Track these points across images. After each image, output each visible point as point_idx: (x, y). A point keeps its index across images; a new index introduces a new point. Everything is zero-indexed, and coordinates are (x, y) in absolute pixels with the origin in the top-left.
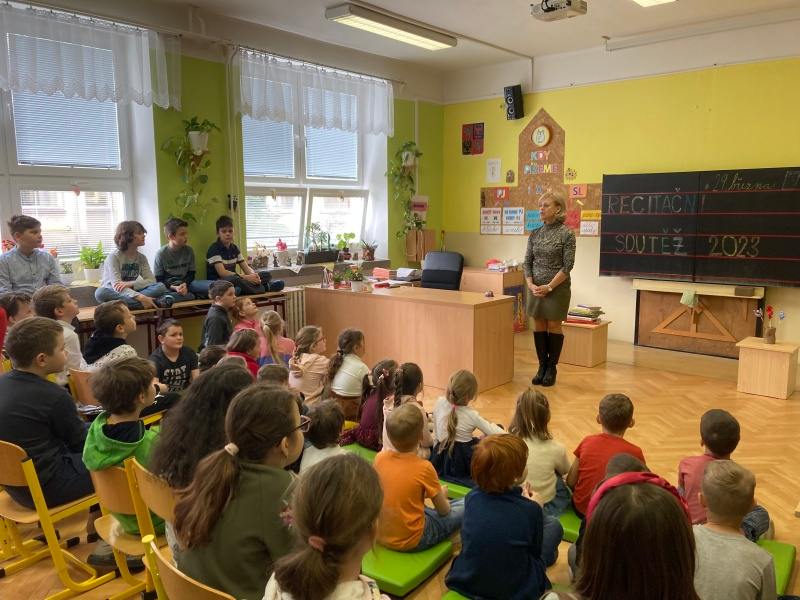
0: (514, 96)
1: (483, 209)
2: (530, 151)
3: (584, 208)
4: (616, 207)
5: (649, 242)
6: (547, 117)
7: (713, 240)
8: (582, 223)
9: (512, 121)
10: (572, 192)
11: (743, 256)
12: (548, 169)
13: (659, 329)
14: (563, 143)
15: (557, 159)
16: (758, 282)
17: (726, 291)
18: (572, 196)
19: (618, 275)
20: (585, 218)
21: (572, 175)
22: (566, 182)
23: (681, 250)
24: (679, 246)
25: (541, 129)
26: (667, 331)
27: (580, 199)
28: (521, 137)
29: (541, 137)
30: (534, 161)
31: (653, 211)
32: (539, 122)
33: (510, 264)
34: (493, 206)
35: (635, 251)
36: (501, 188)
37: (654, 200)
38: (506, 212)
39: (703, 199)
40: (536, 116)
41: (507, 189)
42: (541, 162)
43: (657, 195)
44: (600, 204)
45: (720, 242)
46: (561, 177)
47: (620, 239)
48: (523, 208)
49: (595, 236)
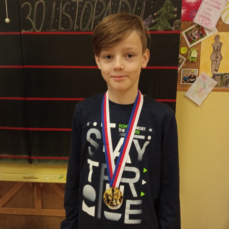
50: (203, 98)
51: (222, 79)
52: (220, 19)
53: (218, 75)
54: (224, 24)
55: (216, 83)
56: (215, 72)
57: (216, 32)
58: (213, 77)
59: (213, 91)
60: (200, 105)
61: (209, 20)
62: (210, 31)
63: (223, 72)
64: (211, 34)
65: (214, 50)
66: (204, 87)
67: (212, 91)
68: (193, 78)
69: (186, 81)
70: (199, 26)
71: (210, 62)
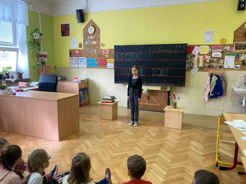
0: (80, 14)
1: (71, 58)
2: (87, 36)
3: (108, 58)
4: (120, 58)
6: (94, 23)
7: (153, 70)
8: (108, 64)
9: (80, 24)
10: (104, 52)
11: (163, 76)
12: (94, 43)
14: (100, 33)
15: (98, 39)
16: (168, 85)
17: (158, 88)
18: (104, 53)
19: (121, 83)
20: (109, 62)
21: (103, 45)
22: (101, 48)
23: (142, 74)
24: (142, 72)
25: (91, 27)
27: (106, 54)
28: (84, 30)
29: (91, 30)
30: (89, 40)
31: (132, 59)
32: (90, 25)
33: (81, 79)
34: (74, 56)
35: (127, 74)
36: (77, 50)
37: (132, 55)
38: (80, 59)
39: (149, 55)
40: (89, 22)
41: (79, 50)
42: (92, 40)
43: (134, 53)
44: (114, 57)
45: (155, 71)
46: (99, 46)
47: (121, 69)
48: (86, 58)
49: (113, 69)
50: (195, 73)
51: (200, 68)
54: (200, 54)
55: (198, 69)
56: (198, 66)
59: (198, 71)
60: (194, 75)
61: (196, 53)
62: (196, 56)
65: (198, 60)
66: (195, 70)
68: (192, 68)
69: (190, 68)
70: (193, 54)
71: (196, 64)
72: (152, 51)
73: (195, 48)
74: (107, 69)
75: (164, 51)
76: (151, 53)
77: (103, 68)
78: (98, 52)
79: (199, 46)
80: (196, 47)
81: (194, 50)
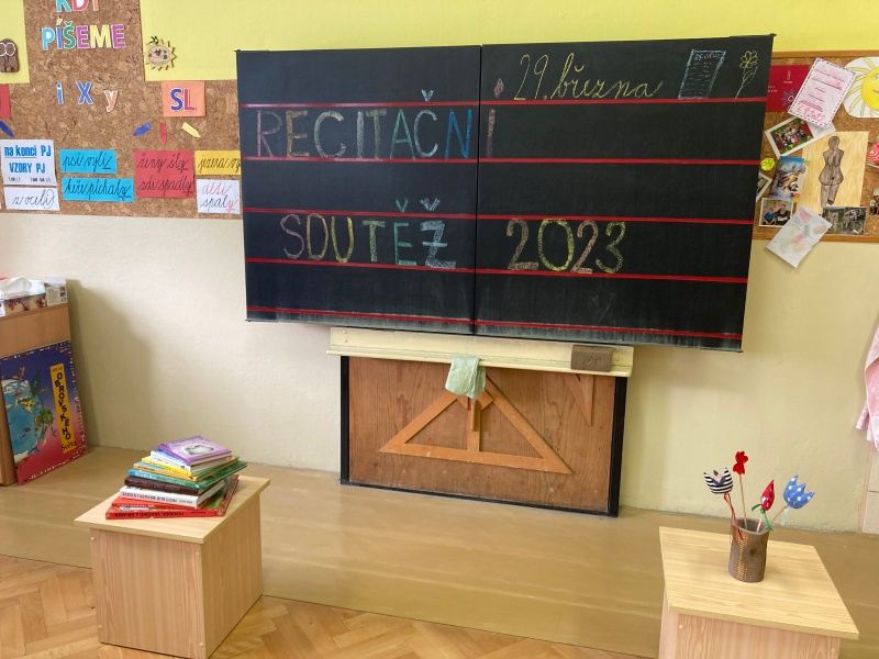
3: (203, 145)
4: (277, 143)
5: (362, 233)
7: (517, 228)
8: (200, 183)
10: (168, 102)
11: (588, 271)
12: (100, 36)
13: (395, 446)
15: (123, 10)
16: (623, 334)
17: (548, 356)
18: (169, 113)
19: (292, 316)
20: (205, 171)
21: (164, 54)
22: (152, 75)
23: (442, 255)
24: (436, 244)
26: (415, 450)
27: (189, 120)
30: (64, 15)
31: (368, 153)
35: (330, 256)
37: (368, 121)
38: (9, 151)
39: (492, 120)
42: (81, 19)
43: (378, 109)
44: (239, 135)
45: (533, 235)
46: (136, 60)
47: (291, 224)
48: (50, 143)
49: (235, 217)
50: (803, 254)
51: (840, 219)
52: (842, 107)
53: (834, 211)
54: (849, 117)
55: (829, 225)
56: (828, 205)
57: (832, 132)
58: (824, 215)
59: (823, 239)
60: (796, 266)
61: (819, 108)
62: (821, 129)
63: (843, 205)
64: (823, 135)
65: (827, 164)
66: (806, 233)
67: (821, 240)
68: (783, 216)
69: (769, 221)
70: (799, 120)
71: (817, 187)
72: (508, 94)
73: (813, 73)
74: (196, 221)
75: (598, 92)
76: (500, 110)
77: (171, 214)
78: (128, 106)
79: (843, 58)
80: (819, 64)
81: (809, 85)
